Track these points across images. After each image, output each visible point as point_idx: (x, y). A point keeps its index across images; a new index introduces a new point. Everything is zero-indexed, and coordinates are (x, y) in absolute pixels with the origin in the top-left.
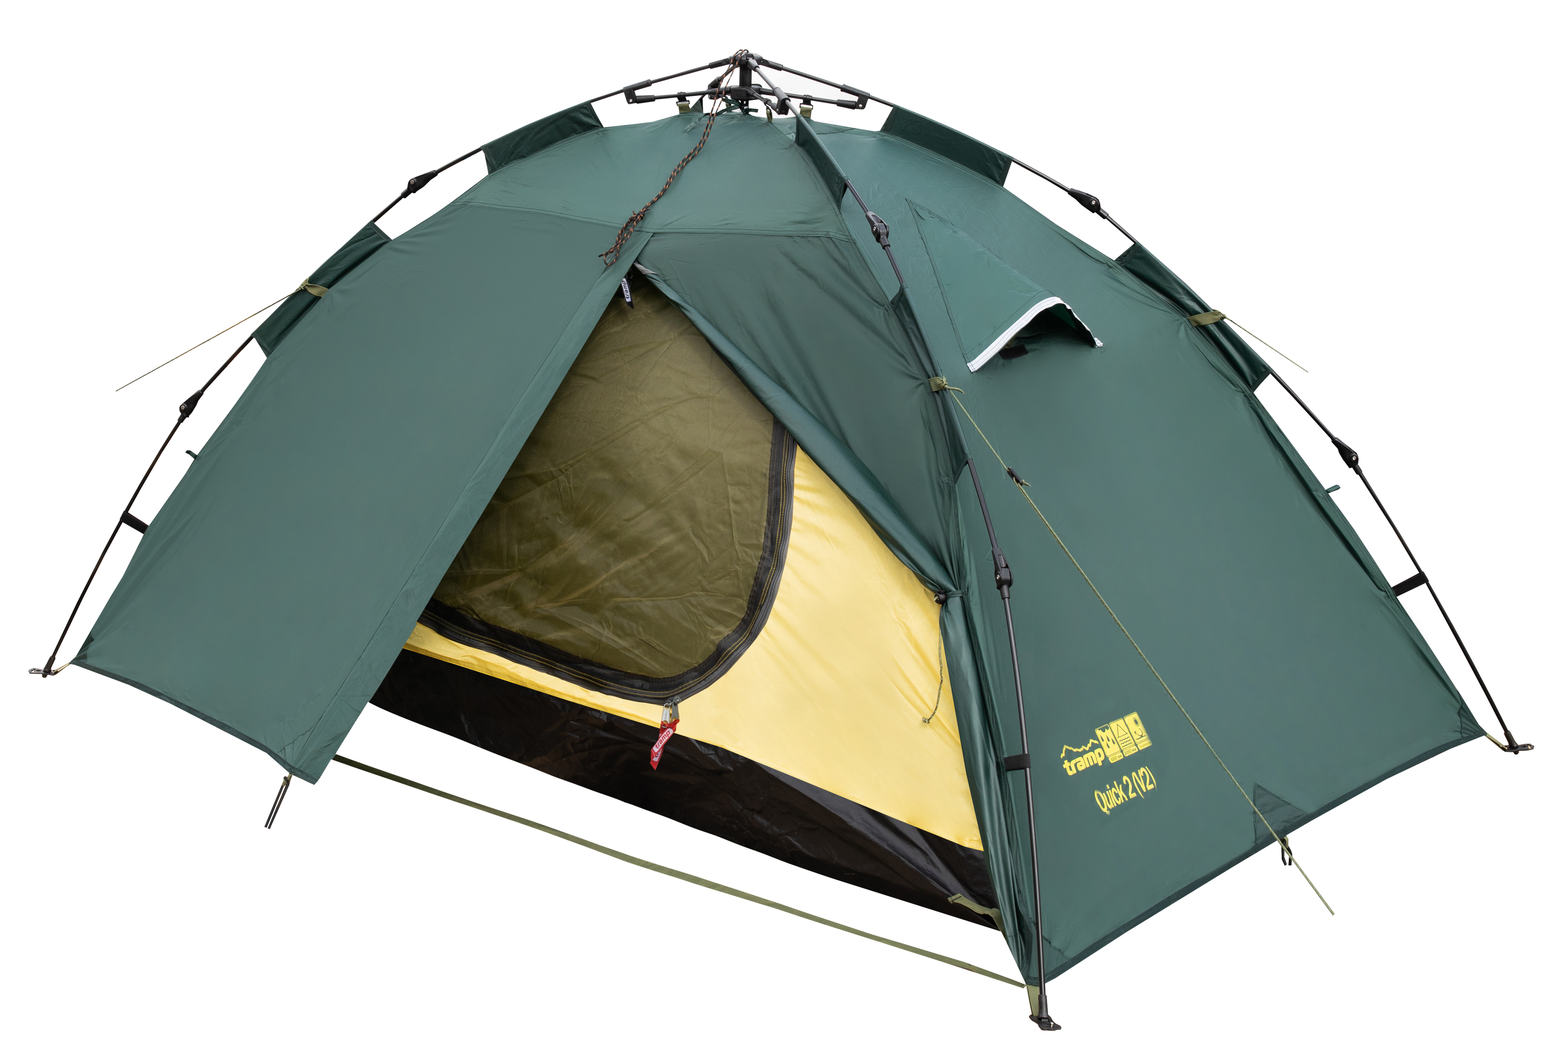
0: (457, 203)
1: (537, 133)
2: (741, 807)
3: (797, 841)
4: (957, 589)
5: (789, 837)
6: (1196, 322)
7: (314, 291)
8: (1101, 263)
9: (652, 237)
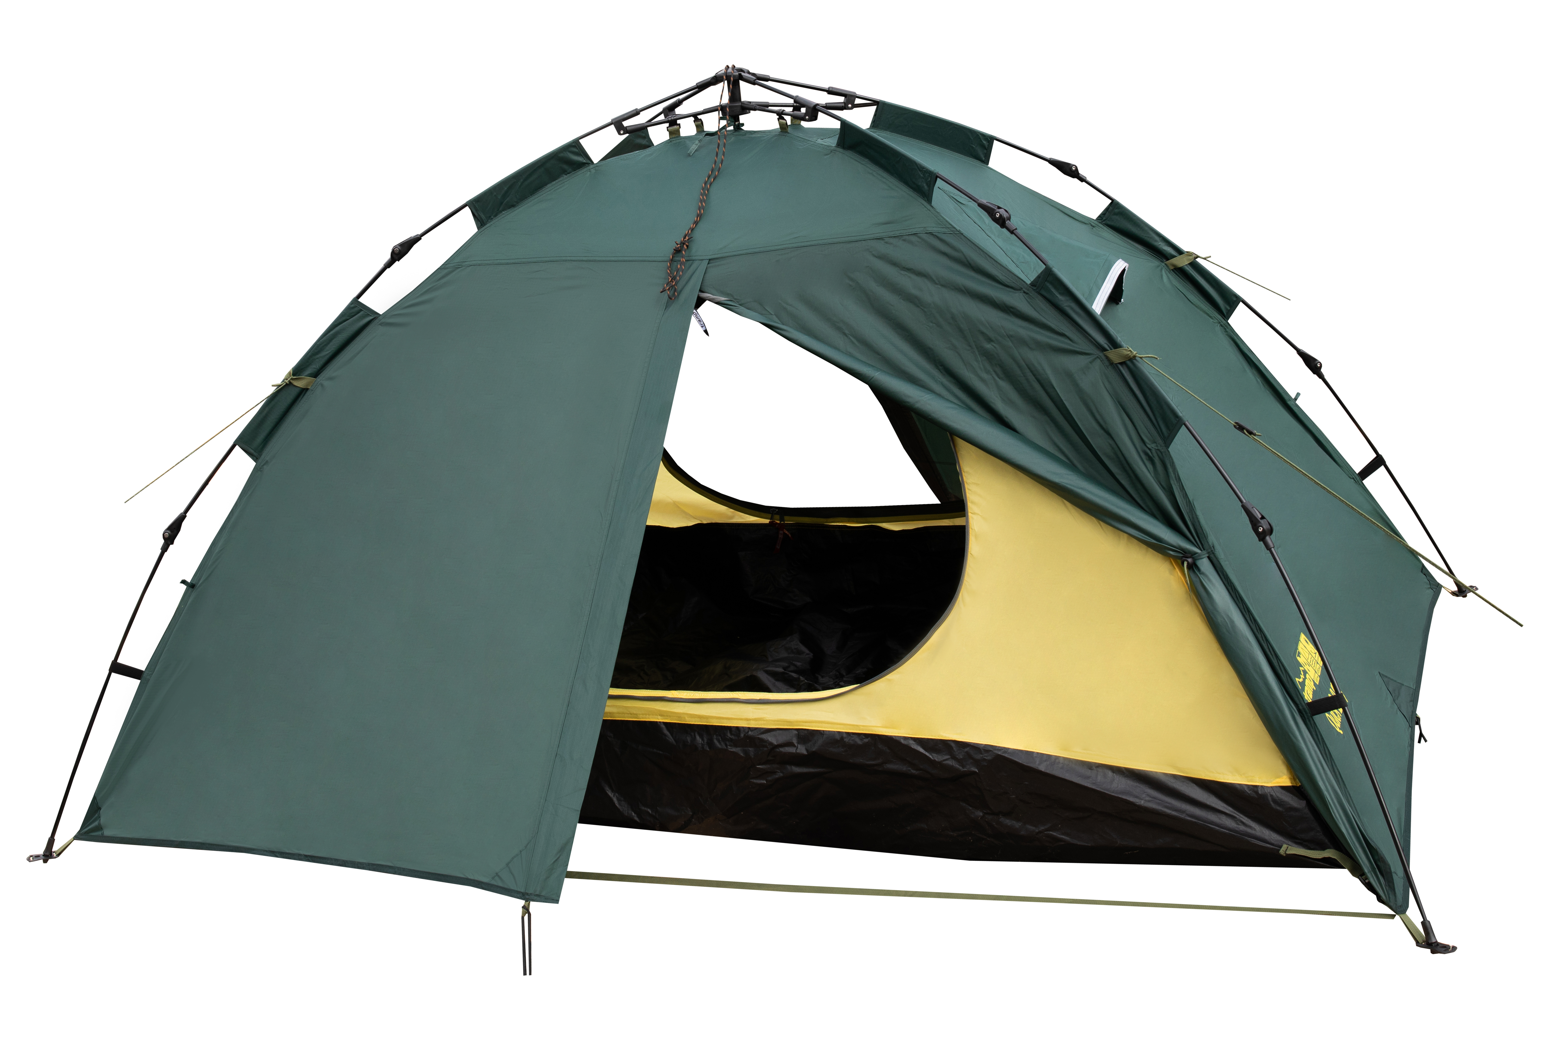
0: (450, 265)
1: (525, 180)
2: (981, 814)
3: (1063, 834)
4: (1201, 550)
5: (1051, 833)
6: (1173, 265)
7: (300, 384)
8: (1085, 224)
9: (708, 264)
